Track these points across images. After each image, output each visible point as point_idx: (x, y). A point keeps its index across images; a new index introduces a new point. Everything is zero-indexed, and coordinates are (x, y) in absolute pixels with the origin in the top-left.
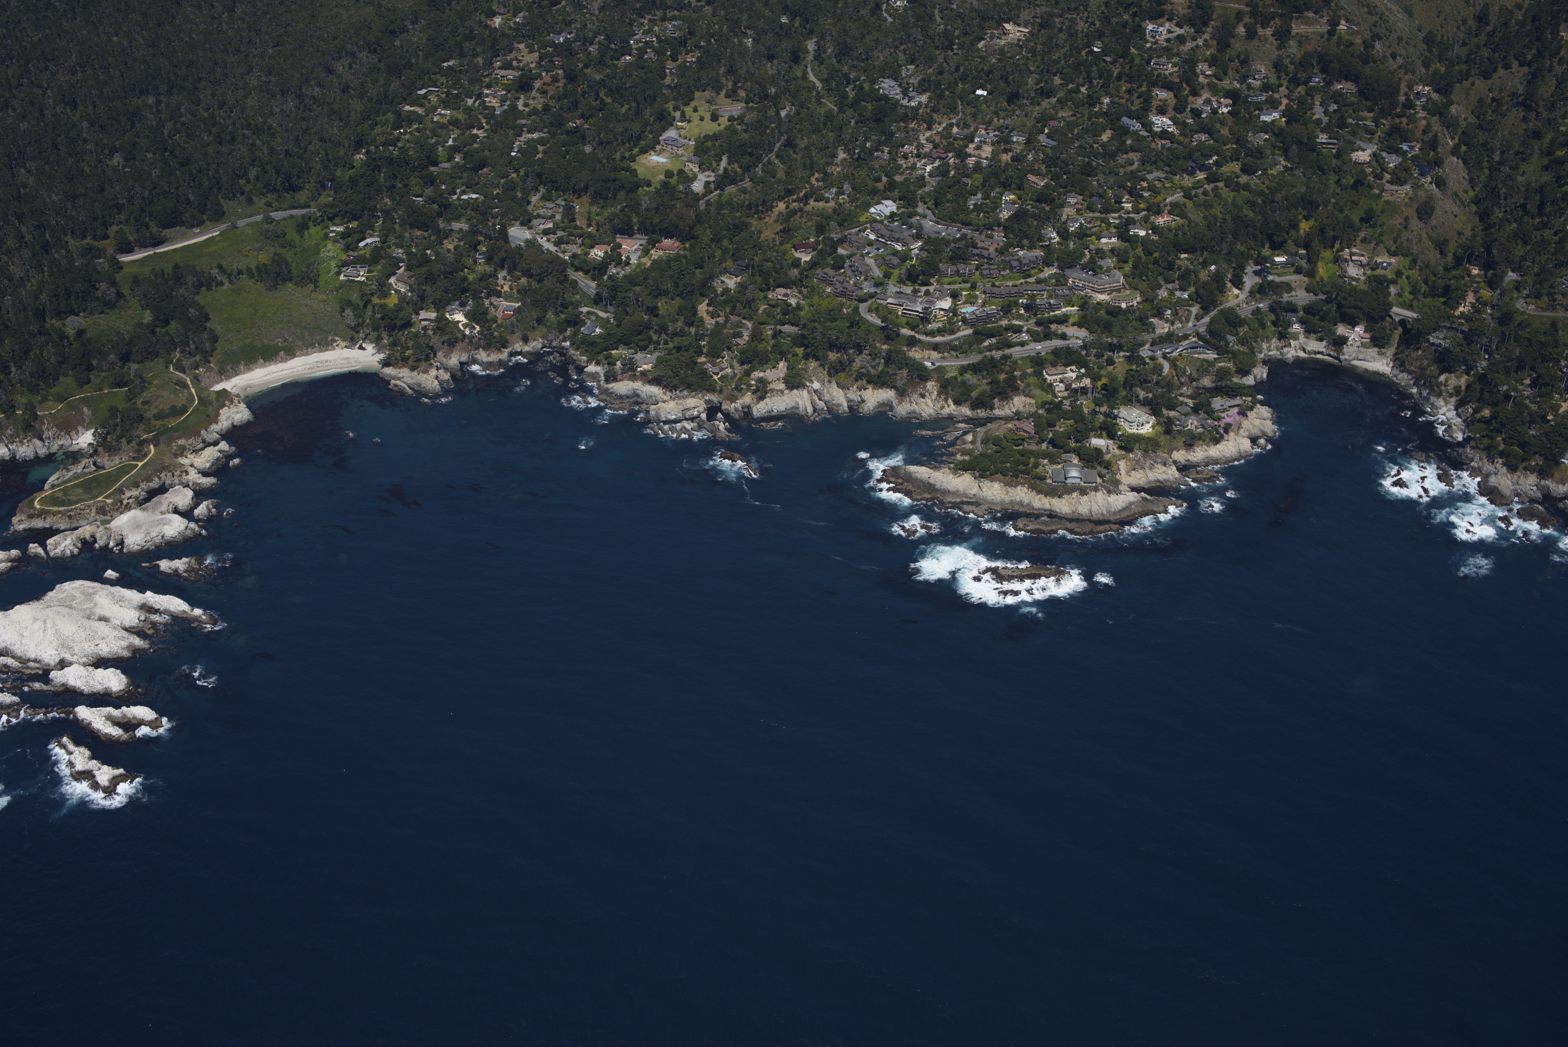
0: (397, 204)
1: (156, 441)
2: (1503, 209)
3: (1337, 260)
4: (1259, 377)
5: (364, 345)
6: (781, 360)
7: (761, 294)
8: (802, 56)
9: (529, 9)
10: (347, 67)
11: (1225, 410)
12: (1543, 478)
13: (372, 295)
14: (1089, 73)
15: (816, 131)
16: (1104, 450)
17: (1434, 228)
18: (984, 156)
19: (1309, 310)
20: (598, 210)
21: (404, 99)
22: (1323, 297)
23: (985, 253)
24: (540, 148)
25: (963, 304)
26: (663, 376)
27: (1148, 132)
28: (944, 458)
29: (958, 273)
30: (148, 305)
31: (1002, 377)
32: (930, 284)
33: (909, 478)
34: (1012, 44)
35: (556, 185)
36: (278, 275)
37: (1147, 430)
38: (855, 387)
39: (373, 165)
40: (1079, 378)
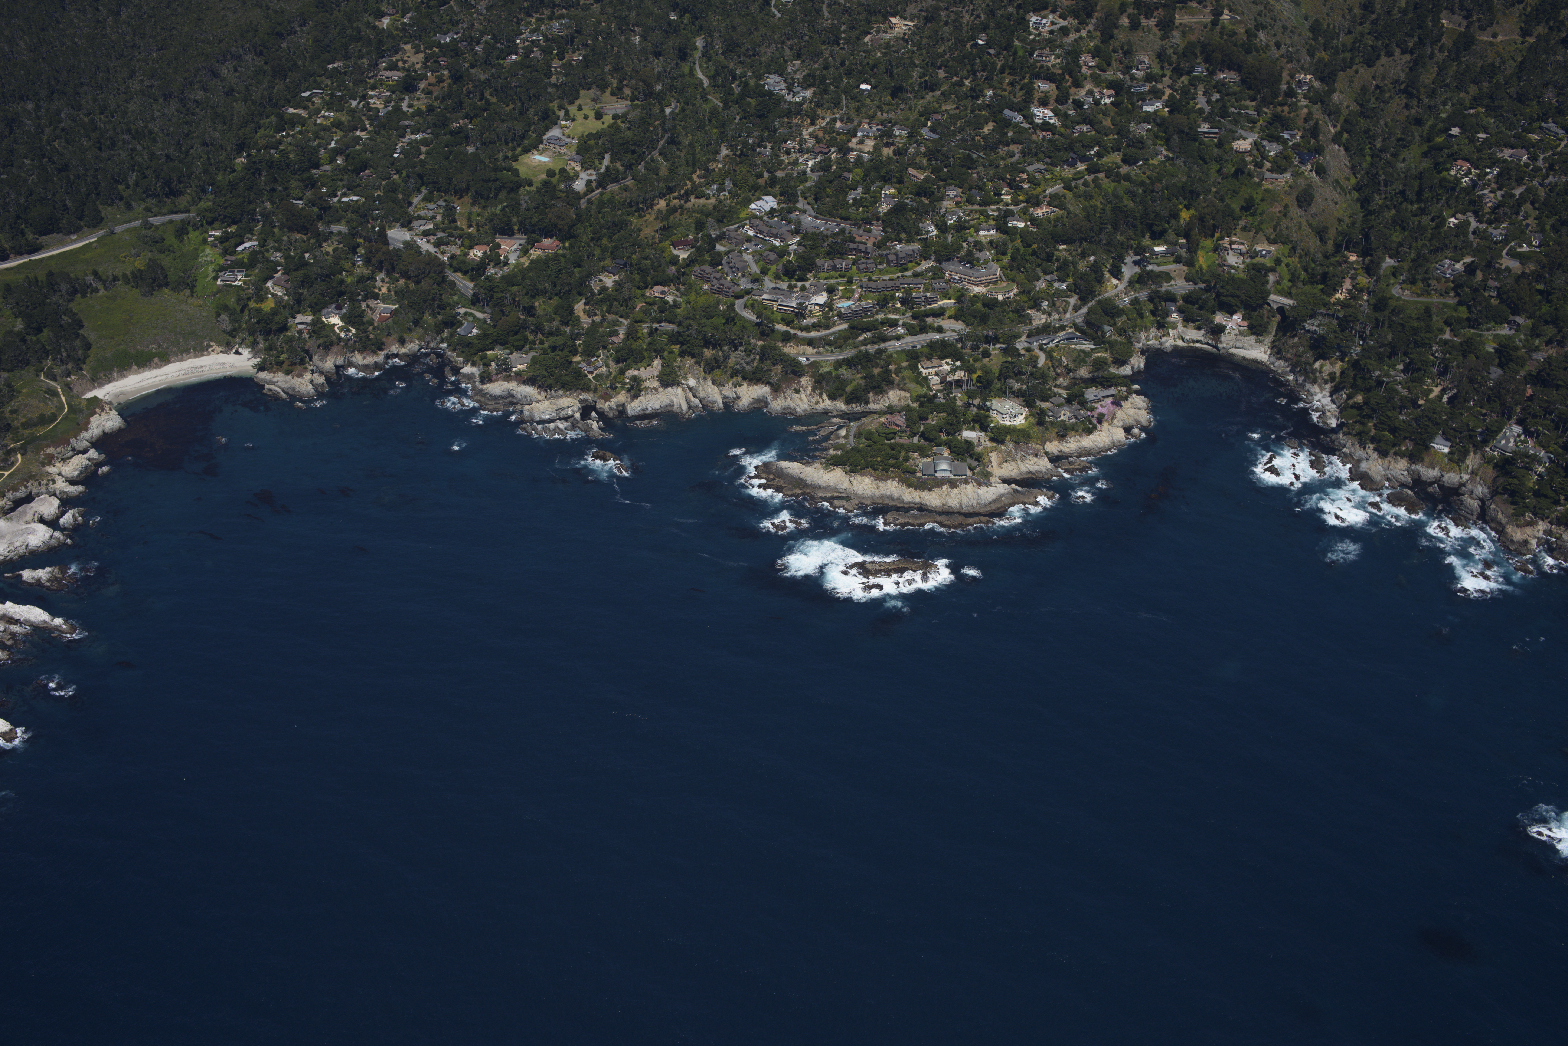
0: (277, 208)
1: (23, 451)
2: (1383, 196)
3: (1216, 249)
4: (1136, 367)
5: (240, 350)
6: (656, 358)
7: (639, 292)
8: (689, 52)
9: (417, 9)
10: (232, 70)
11: (1098, 401)
12: (1414, 463)
13: (249, 299)
14: (972, 65)
15: (701, 127)
16: (975, 442)
17: (1314, 215)
18: (866, 150)
19: (1188, 299)
20: (479, 210)
21: (289, 102)
22: (1202, 286)
23: (862, 247)
24: (423, 149)
25: (839, 298)
26: (538, 376)
27: (1030, 124)
28: (817, 454)
29: (834, 268)
30: (20, 313)
31: (877, 371)
32: (807, 280)
33: (780, 474)
34: (897, 38)
35: (437, 186)
36: (154, 281)
37: (1020, 421)
38: (730, 384)
39: (253, 169)
40: (953, 371)
